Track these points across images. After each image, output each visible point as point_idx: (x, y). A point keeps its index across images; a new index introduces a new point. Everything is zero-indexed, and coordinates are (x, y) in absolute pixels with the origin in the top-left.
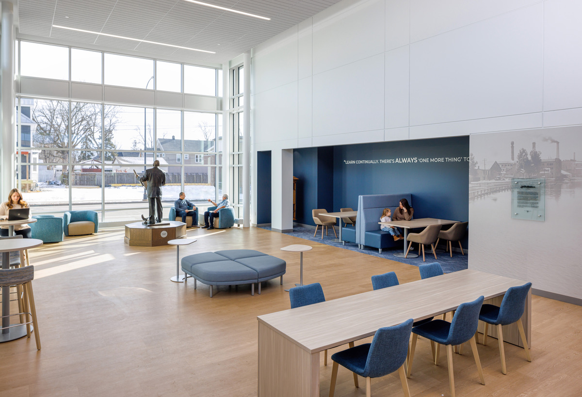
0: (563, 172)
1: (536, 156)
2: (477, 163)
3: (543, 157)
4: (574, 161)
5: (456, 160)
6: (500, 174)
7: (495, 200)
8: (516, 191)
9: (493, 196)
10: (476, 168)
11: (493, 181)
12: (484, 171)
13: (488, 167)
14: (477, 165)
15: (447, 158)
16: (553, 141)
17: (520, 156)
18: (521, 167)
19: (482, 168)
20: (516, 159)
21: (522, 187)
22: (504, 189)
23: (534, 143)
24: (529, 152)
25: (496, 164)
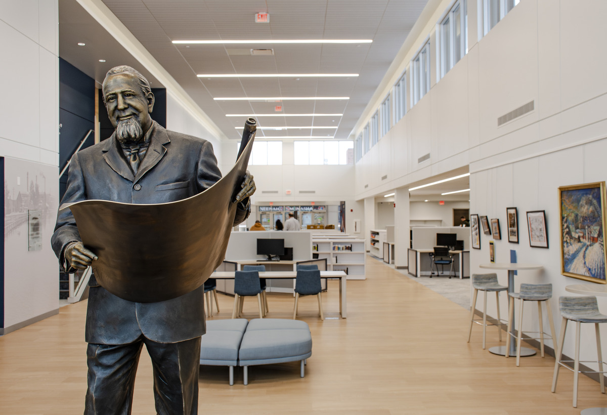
0: (47, 205)
1: (37, 188)
2: (9, 193)
3: (41, 191)
4: (50, 195)
6: (22, 206)
7: (19, 234)
8: (30, 222)
9: (18, 229)
10: (9, 198)
11: (18, 213)
12: (13, 201)
13: (15, 198)
14: (9, 195)
16: (44, 177)
17: (31, 188)
18: (31, 199)
19: (12, 198)
20: (29, 191)
21: (32, 219)
22: (23, 222)
23: (37, 176)
24: (34, 184)
25: (20, 194)
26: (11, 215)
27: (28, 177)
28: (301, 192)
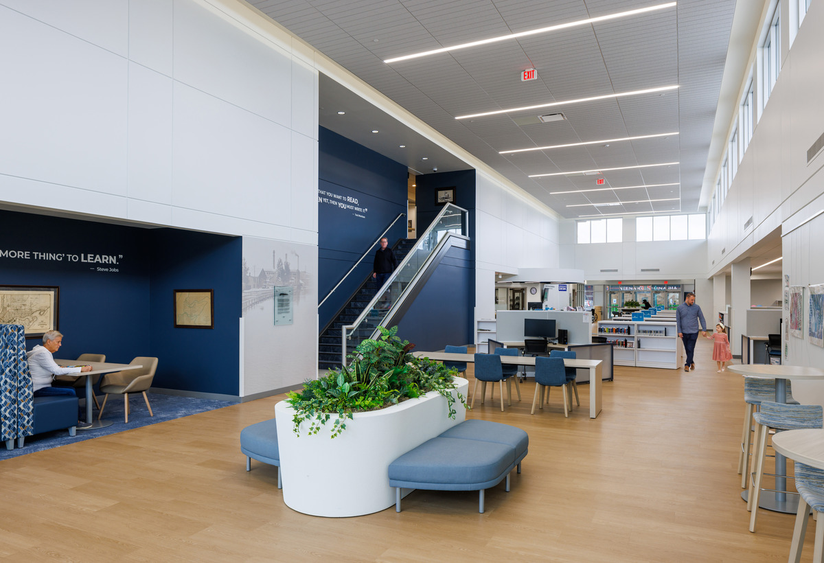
0: (301, 282)
1: (287, 266)
2: (248, 269)
3: (292, 268)
4: (305, 272)
5: (54, 257)
6: (266, 282)
7: (262, 309)
8: (276, 298)
9: (261, 305)
10: (248, 275)
11: (261, 289)
12: (254, 278)
13: (257, 275)
14: (249, 272)
15: (36, 253)
16: (297, 255)
17: (278, 265)
18: (279, 276)
19: (252, 275)
20: (276, 268)
21: (281, 295)
22: (268, 298)
23: (286, 255)
24: (283, 262)
25: (263, 272)
26: (251, 290)
27: (274, 256)
28: (642, 270)
